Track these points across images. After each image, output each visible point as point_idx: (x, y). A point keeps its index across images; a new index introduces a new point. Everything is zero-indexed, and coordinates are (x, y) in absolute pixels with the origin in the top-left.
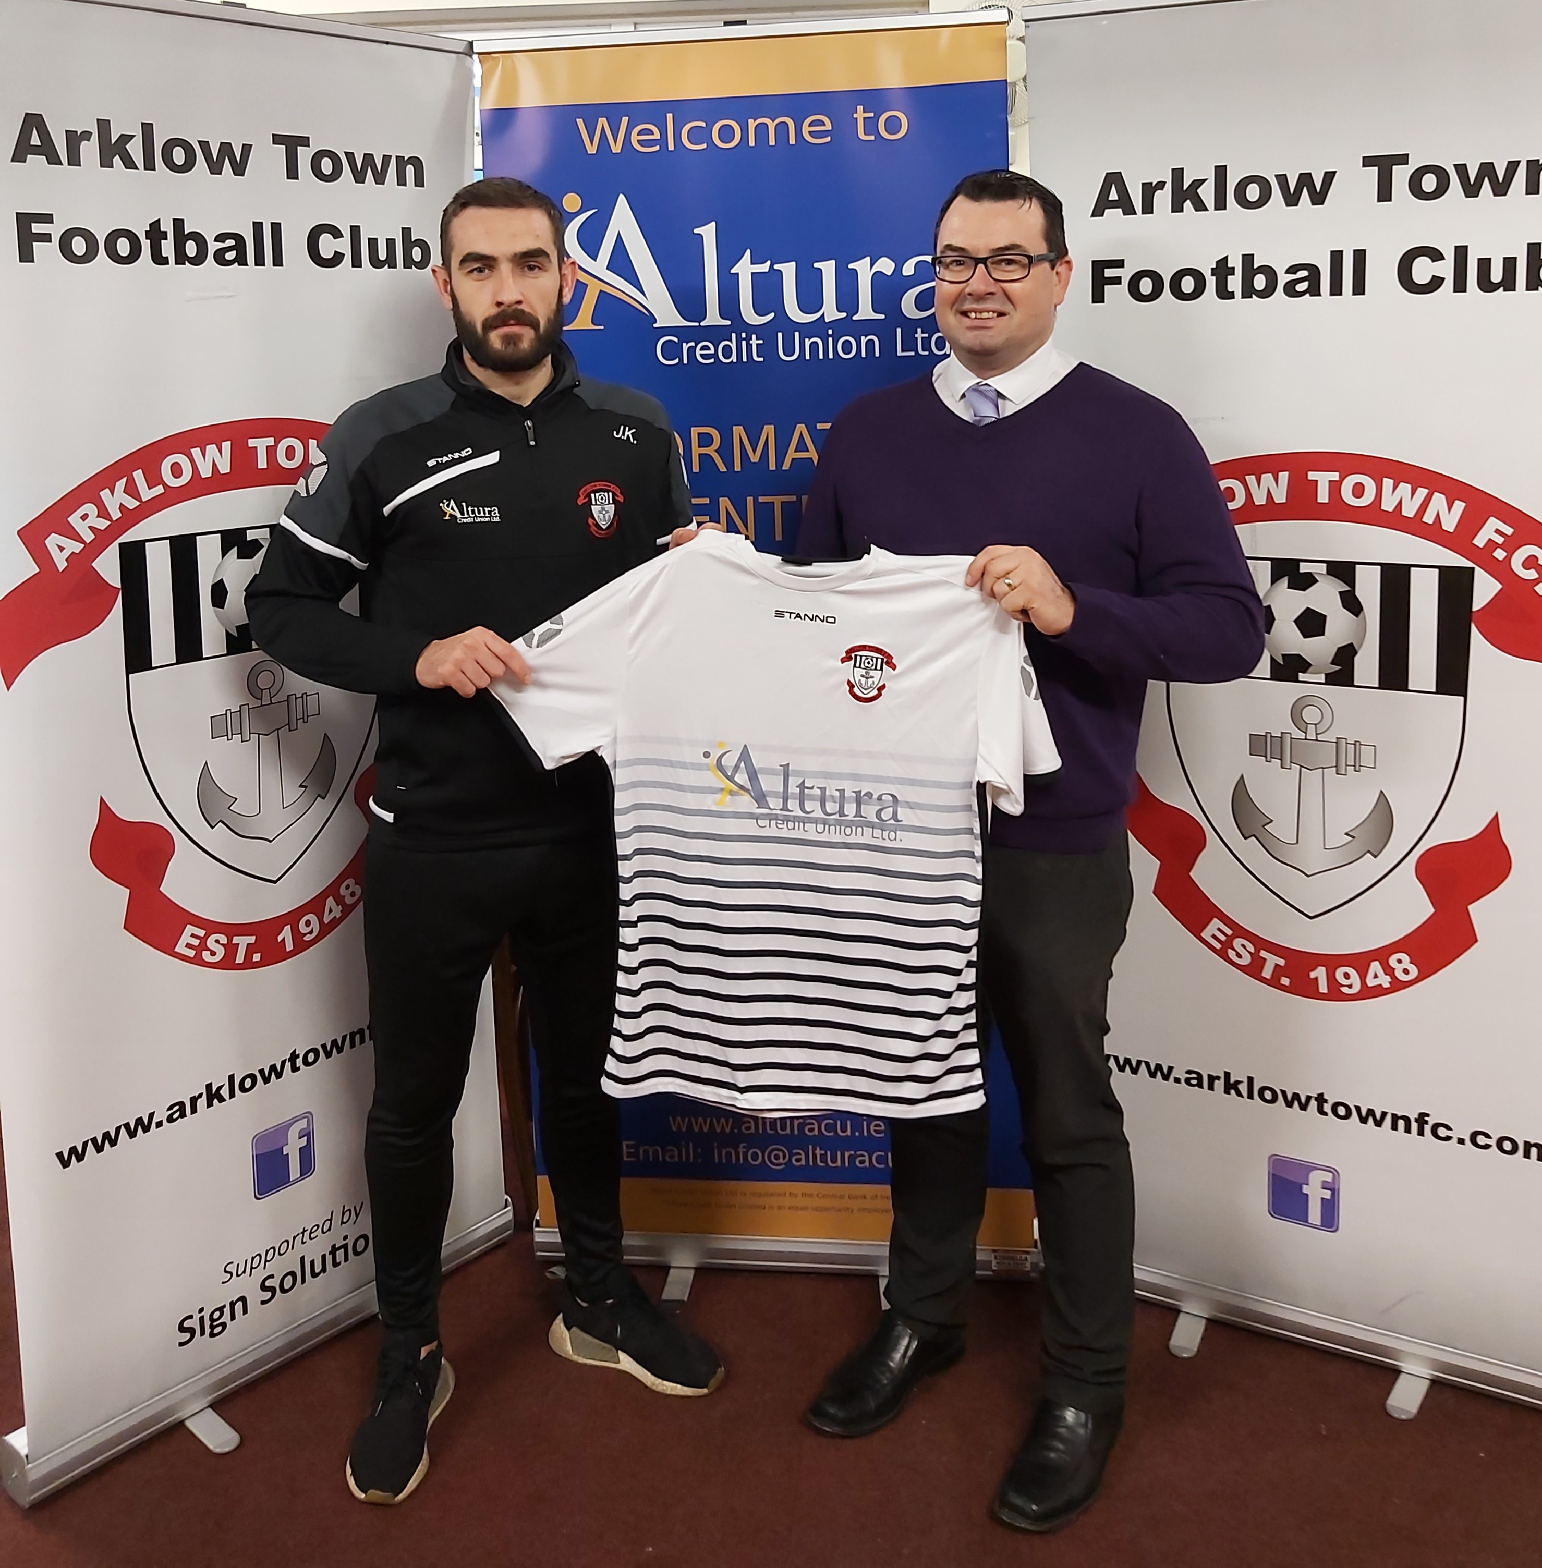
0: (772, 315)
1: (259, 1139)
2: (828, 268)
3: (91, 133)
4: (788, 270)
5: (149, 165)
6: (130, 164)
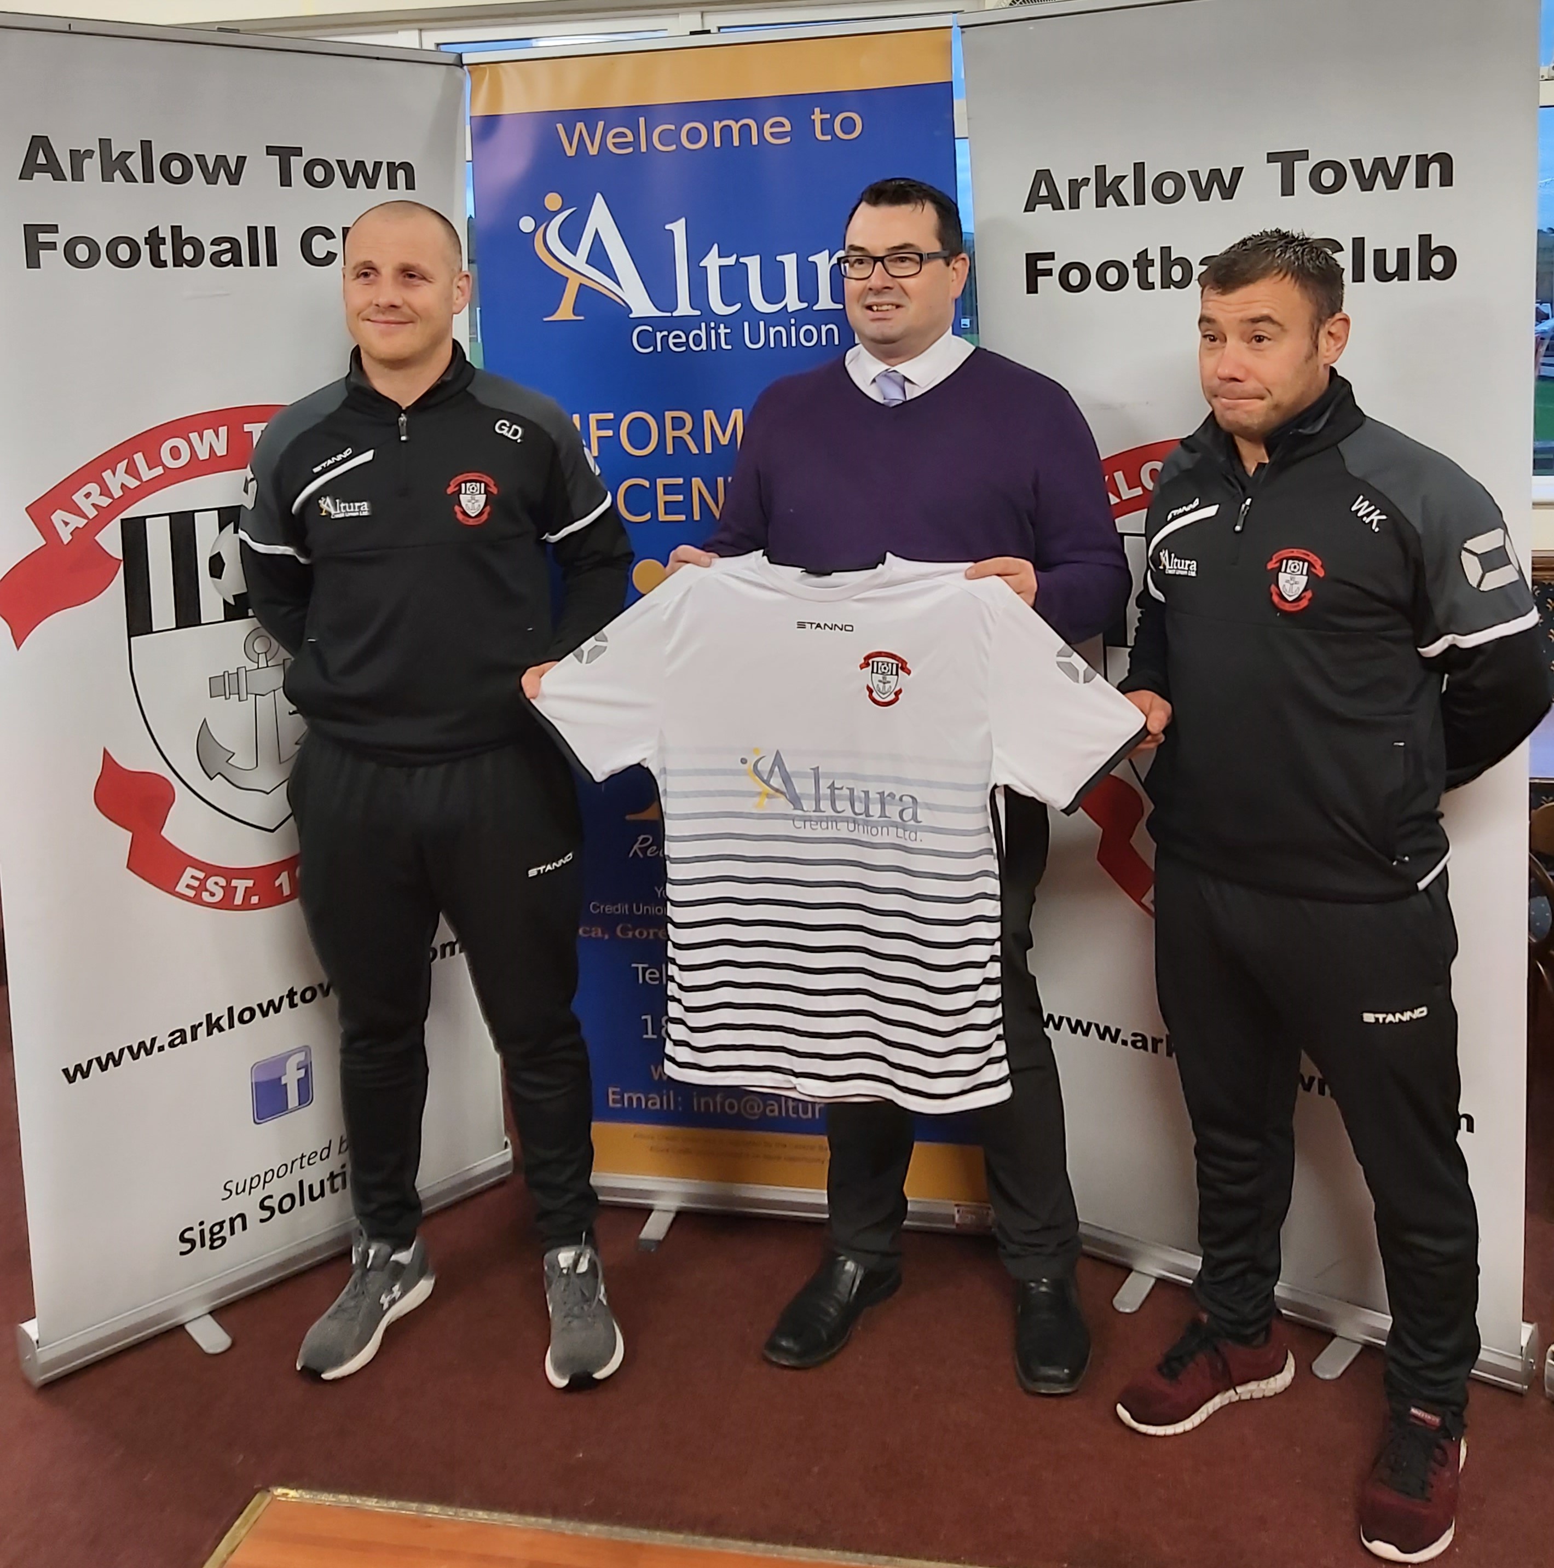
0: (739, 306)
1: (257, 1068)
2: (790, 261)
3: (93, 152)
4: (753, 264)
5: (149, 178)
6: (129, 177)
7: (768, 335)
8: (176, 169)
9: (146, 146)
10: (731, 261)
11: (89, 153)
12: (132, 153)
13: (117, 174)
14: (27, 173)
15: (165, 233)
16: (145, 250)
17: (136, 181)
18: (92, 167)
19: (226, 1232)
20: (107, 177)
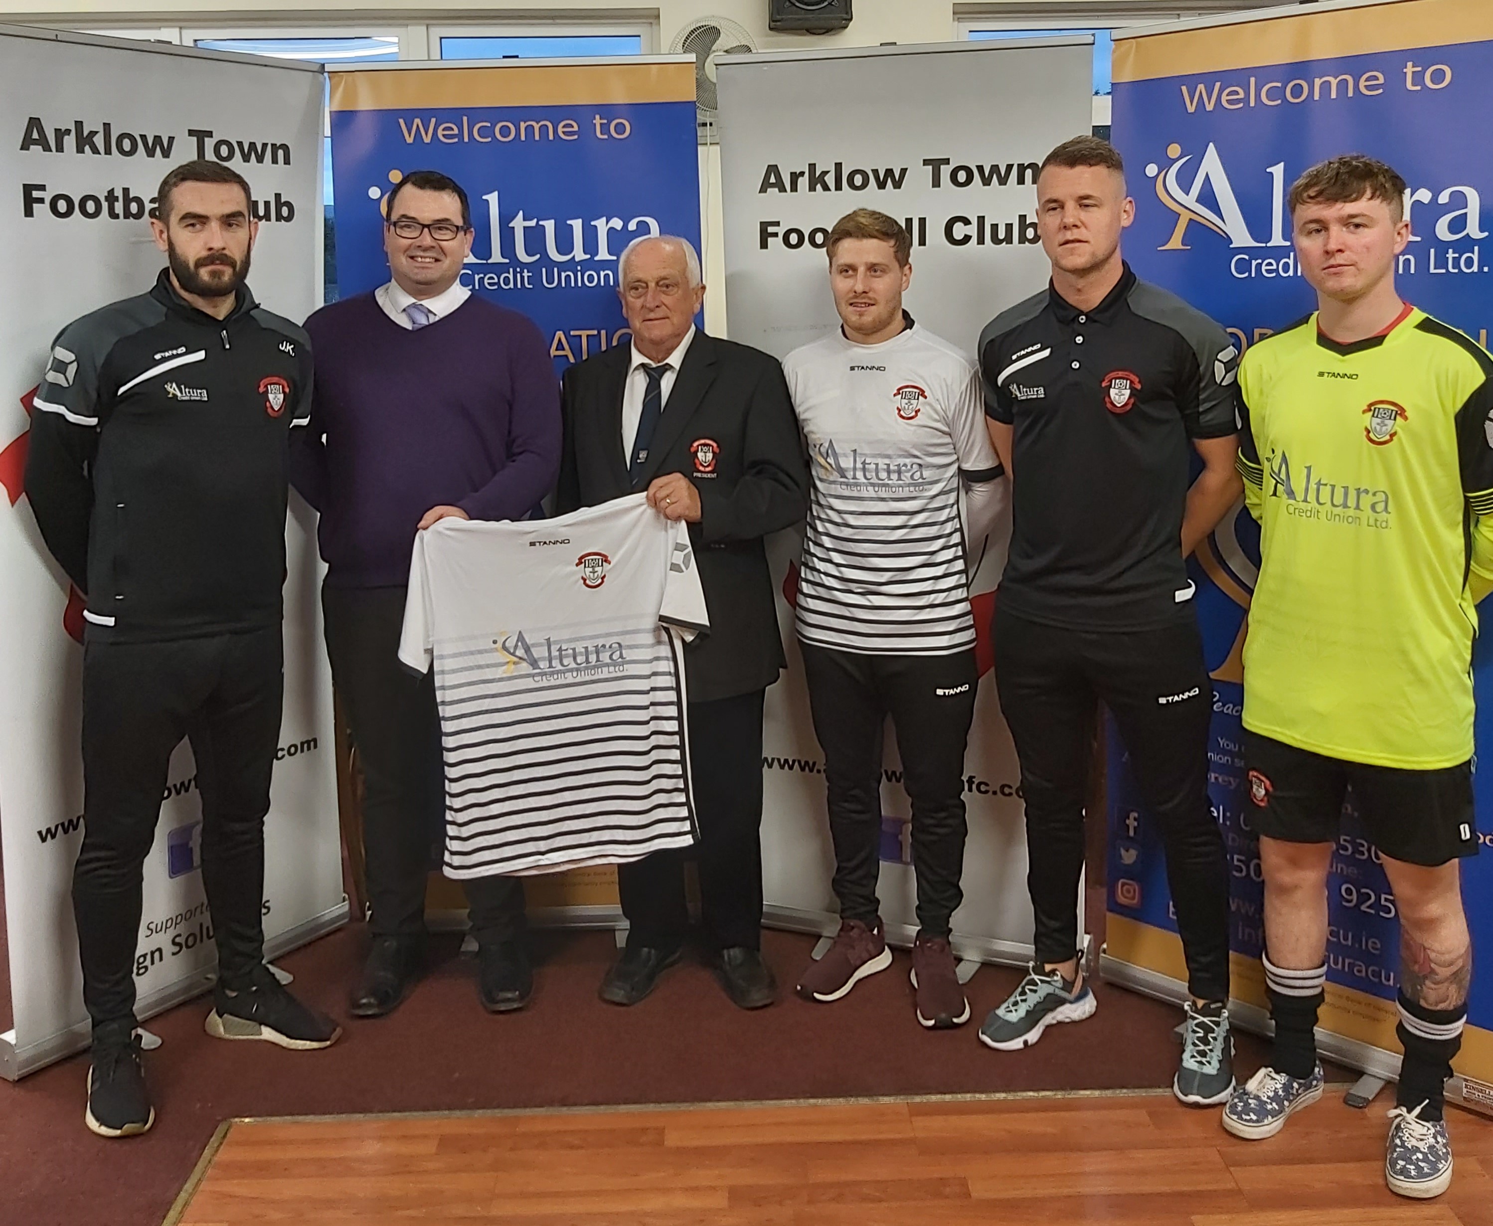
0: (538, 256)
1: (173, 834)
2: (577, 224)
3: (70, 130)
4: (549, 226)
5: (108, 152)
6: (95, 151)
7: (560, 278)
8: (127, 145)
9: (107, 126)
10: (533, 223)
11: (68, 132)
12: (97, 132)
13: (87, 148)
14: (25, 147)
15: (119, 193)
16: (105, 205)
17: (99, 153)
18: (70, 142)
19: (148, 962)
20: (80, 150)
